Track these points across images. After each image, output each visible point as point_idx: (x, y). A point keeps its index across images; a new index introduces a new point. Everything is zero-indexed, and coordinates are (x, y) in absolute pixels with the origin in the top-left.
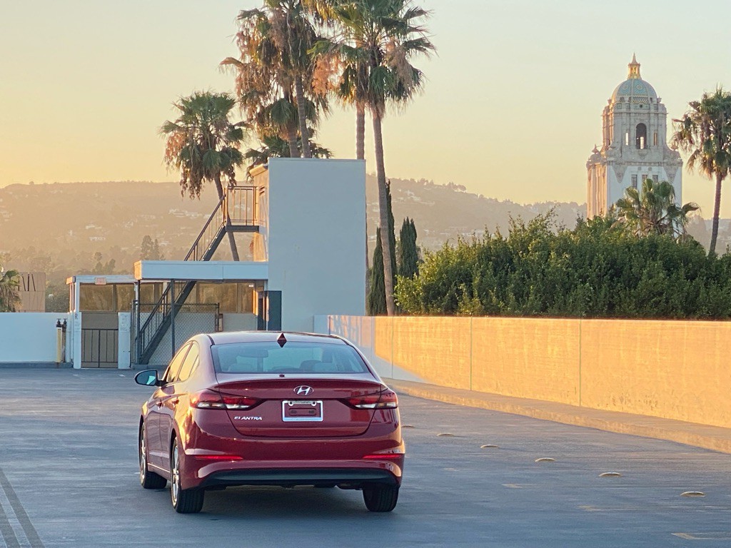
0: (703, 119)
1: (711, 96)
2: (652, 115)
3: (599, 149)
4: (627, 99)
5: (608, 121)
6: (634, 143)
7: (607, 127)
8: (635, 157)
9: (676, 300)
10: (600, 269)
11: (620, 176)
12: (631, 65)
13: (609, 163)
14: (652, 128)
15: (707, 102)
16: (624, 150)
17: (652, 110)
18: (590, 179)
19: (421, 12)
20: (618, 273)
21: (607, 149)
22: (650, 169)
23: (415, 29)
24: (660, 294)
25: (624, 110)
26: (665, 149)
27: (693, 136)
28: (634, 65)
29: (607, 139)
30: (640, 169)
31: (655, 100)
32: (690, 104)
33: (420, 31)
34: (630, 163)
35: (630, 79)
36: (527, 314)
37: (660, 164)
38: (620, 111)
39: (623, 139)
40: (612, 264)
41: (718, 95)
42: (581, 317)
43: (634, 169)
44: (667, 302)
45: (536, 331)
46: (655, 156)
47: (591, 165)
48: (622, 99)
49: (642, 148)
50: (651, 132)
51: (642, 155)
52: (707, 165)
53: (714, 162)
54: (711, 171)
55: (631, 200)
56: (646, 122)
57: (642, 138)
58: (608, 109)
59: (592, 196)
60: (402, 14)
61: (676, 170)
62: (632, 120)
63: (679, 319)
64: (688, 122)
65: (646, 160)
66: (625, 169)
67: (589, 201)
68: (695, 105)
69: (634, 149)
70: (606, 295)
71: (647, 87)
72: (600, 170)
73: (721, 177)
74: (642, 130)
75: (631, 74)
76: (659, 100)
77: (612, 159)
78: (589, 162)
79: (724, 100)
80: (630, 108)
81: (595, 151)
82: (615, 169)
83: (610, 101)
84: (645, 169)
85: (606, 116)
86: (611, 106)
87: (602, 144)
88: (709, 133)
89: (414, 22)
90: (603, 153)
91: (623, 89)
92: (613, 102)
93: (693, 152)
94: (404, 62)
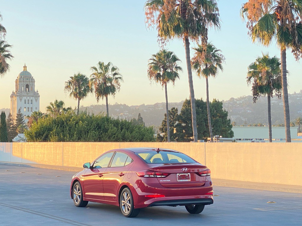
0: (74, 82)
1: (77, 75)
2: (31, 82)
3: (14, 92)
4: (23, 77)
5: (17, 83)
6: (25, 90)
7: (16, 85)
8: (25, 94)
9: (120, 136)
10: (94, 127)
11: (21, 100)
12: (24, 67)
13: (17, 96)
14: (31, 86)
15: (76, 77)
16: (22, 92)
17: (31, 80)
18: (11, 101)
19: (9, 46)
20: (100, 128)
21: (17, 92)
22: (30, 98)
23: (6, 51)
24: (115, 134)
25: (22, 80)
26: (35, 92)
27: (71, 87)
28: (25, 67)
29: (17, 89)
30: (27, 98)
31: (31, 77)
32: (70, 77)
33: (8, 52)
34: (24, 96)
35: (24, 71)
36: (74, 141)
37: (33, 96)
38: (21, 80)
39: (22, 89)
40: (98, 124)
41: (79, 75)
42: (92, 142)
43: (25, 98)
44: (117, 137)
45: (97, 146)
46: (31, 94)
47: (12, 96)
48: (21, 77)
49: (27, 91)
50: (30, 87)
51: (27, 94)
52: (76, 96)
53: (78, 95)
54: (77, 97)
55: (51, 106)
56: (29, 84)
57: (27, 89)
58: (17, 80)
59: (12, 106)
60: (2, 46)
61: (38, 98)
62: (25, 83)
63: (121, 142)
64: (70, 83)
65: (29, 95)
66: (22, 98)
67: (11, 107)
68: (72, 78)
69: (25, 92)
70: (98, 135)
71: (29, 73)
72: (14, 98)
73: (80, 99)
74: (27, 86)
75: (24, 70)
76: (32, 77)
77: (19, 95)
78: (11, 96)
79: (81, 76)
80: (24, 80)
81: (13, 92)
82: (19, 98)
83: (18, 77)
84: (28, 98)
85: (16, 82)
86: (18, 79)
87: (15, 90)
88: (76, 86)
89: (7, 48)
90: (15, 93)
91: (21, 74)
92: (19, 78)
93: (71, 92)
94: (4, 61)
